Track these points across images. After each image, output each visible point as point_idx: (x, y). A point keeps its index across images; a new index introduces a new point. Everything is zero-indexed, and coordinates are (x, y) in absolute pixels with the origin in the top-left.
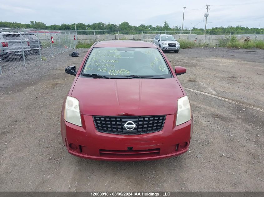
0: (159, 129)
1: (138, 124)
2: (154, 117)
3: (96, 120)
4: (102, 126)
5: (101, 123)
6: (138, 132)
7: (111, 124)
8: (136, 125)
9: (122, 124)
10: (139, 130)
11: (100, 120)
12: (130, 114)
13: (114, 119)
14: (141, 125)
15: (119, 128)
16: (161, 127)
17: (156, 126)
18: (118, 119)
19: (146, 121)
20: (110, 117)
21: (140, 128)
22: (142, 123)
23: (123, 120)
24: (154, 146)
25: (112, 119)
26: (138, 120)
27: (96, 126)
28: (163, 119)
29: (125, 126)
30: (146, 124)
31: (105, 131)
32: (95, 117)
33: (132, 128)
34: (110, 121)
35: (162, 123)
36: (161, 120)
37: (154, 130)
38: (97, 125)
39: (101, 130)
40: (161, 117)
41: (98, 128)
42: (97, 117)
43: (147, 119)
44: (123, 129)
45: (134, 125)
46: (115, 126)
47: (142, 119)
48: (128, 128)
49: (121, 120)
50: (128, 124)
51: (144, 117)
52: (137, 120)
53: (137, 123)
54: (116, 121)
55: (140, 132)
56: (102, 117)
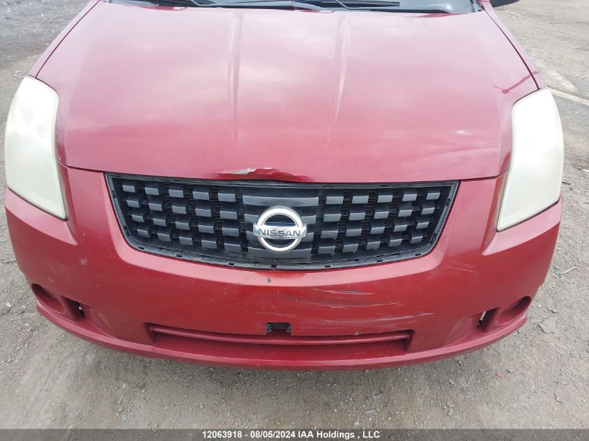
0: (415, 246)
1: (320, 219)
2: (398, 190)
3: (120, 195)
4: (148, 224)
5: (144, 209)
6: (317, 257)
7: (191, 217)
8: (310, 228)
9: (241, 217)
10: (323, 249)
11: (140, 194)
12: (281, 175)
13: (205, 195)
14: (331, 225)
15: (231, 239)
16: (430, 236)
17: (406, 234)
18: (222, 196)
19: (359, 207)
20: (188, 186)
21: (328, 241)
22: (337, 217)
23: (248, 199)
24: (387, 321)
25: (197, 195)
26: (322, 201)
27: (123, 223)
28: (441, 203)
29: (257, 227)
30: (356, 224)
31: (163, 245)
32: (118, 181)
33: (291, 241)
34: (188, 201)
35: (434, 218)
36: (430, 203)
37: (394, 250)
38: (129, 220)
39: (144, 240)
40: (434, 189)
41: (131, 229)
42: (129, 182)
43: (364, 199)
44: (245, 240)
45: (299, 229)
46: (209, 228)
47: (339, 200)
48: (269, 241)
49: (239, 200)
50: (272, 220)
51: (348, 191)
52: (314, 201)
53: (313, 218)
54: (214, 204)
55: (326, 257)
56: (153, 181)
